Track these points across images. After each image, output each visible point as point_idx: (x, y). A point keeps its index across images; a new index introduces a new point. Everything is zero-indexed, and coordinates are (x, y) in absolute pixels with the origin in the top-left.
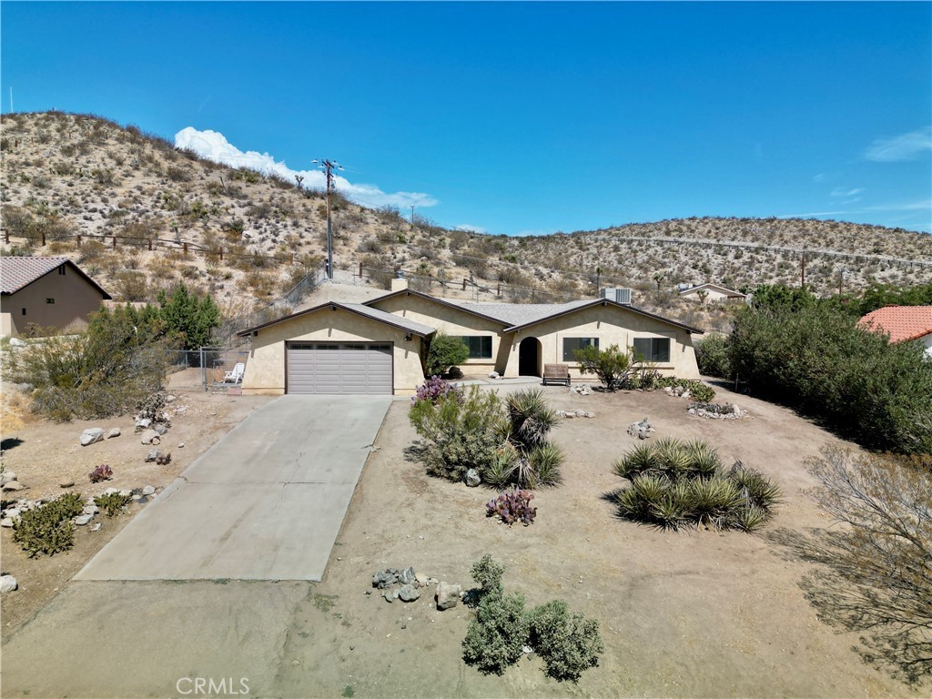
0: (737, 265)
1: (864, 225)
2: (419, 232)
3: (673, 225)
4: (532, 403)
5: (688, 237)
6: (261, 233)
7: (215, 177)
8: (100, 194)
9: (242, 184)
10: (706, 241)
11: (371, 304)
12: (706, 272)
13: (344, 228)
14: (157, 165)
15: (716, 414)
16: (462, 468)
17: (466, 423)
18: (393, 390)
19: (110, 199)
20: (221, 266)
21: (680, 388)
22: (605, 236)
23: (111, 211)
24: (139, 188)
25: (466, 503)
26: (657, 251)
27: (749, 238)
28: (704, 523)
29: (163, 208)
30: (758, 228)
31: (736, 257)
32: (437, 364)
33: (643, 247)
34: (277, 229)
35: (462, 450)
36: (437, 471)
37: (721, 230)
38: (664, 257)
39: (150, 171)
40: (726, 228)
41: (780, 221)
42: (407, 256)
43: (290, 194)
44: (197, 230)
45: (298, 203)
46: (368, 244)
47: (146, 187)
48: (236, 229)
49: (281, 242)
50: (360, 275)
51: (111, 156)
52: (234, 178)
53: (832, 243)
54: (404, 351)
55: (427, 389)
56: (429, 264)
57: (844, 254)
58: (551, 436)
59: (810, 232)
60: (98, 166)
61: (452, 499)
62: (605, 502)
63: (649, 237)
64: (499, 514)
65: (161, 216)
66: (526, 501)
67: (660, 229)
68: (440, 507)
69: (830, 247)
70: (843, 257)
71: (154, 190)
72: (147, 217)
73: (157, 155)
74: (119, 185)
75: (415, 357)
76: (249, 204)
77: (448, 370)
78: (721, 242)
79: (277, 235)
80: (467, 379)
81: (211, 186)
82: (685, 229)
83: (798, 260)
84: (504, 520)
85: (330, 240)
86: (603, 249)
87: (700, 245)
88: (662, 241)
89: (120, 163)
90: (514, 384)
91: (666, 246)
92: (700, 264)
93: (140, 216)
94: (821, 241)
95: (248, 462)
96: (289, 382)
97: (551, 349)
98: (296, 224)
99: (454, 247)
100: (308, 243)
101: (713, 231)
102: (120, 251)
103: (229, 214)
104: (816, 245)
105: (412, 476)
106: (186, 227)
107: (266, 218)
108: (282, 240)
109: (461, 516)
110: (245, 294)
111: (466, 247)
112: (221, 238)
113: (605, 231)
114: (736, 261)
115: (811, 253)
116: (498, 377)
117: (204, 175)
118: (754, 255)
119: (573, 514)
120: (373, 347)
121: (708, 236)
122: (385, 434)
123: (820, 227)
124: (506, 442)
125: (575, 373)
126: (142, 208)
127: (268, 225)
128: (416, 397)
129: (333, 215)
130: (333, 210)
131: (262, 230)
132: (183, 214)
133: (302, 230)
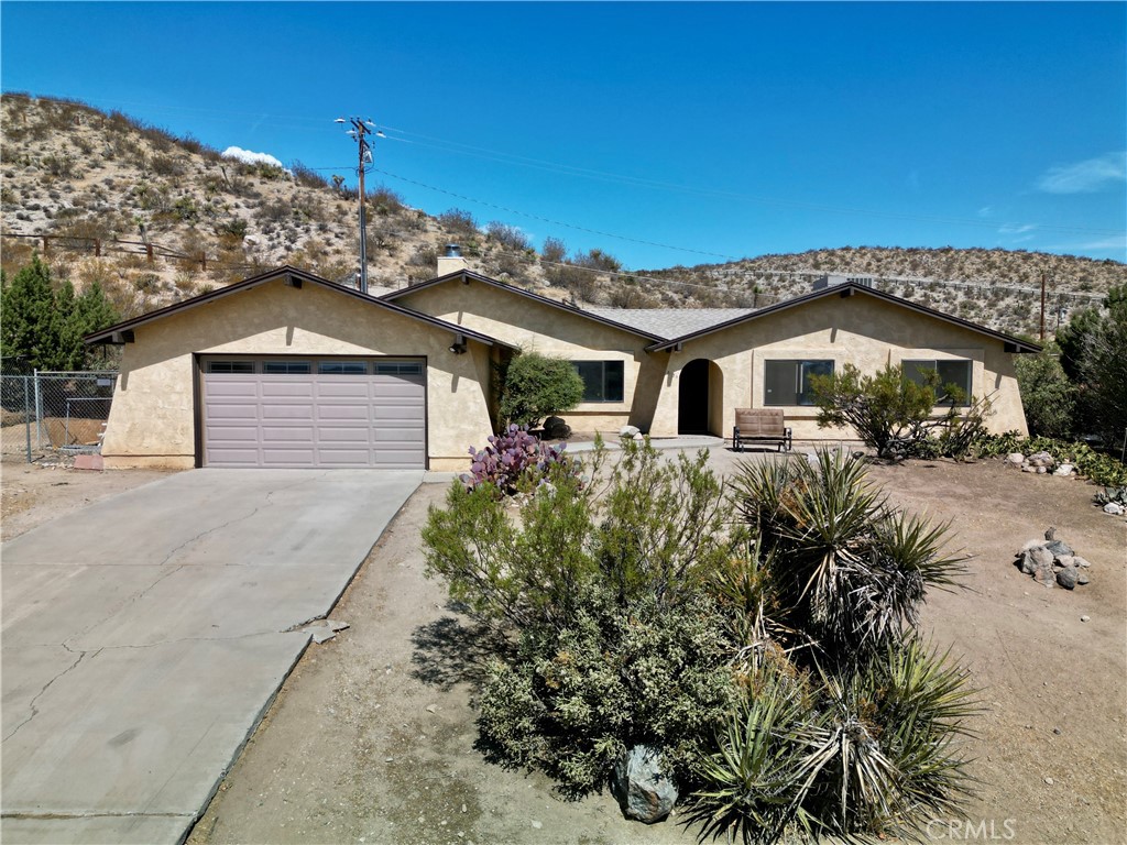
1: (1065, 256)
2: (499, 244)
3: (822, 257)
5: (843, 271)
6: (271, 239)
7: (216, 171)
8: (49, 188)
9: (255, 181)
10: (866, 275)
13: (392, 235)
14: (140, 154)
18: (428, 459)
19: (62, 194)
20: (202, 279)
22: (736, 269)
23: (60, 209)
24: (109, 182)
26: (803, 288)
27: (920, 272)
29: (135, 206)
30: (930, 260)
32: (521, 411)
33: (787, 283)
34: (295, 234)
37: (884, 262)
39: (129, 162)
40: (889, 260)
41: (958, 252)
43: (322, 194)
44: (178, 234)
45: (330, 203)
46: (424, 256)
47: (117, 181)
48: (236, 231)
49: (298, 249)
51: (76, 142)
52: (245, 172)
53: (1027, 277)
54: (450, 376)
55: (495, 458)
59: (998, 264)
60: (55, 154)
63: (793, 270)
65: (130, 215)
67: (806, 262)
69: (1025, 283)
71: (128, 184)
72: (111, 218)
73: (143, 145)
74: (80, 178)
75: (472, 393)
76: (261, 204)
77: (542, 421)
78: (884, 277)
79: (293, 242)
80: (577, 440)
81: (209, 179)
82: (837, 261)
83: (986, 298)
86: (735, 286)
88: (810, 276)
89: (87, 151)
93: (100, 216)
94: (1012, 275)
96: (207, 442)
97: (741, 380)
98: (323, 229)
99: (547, 261)
100: (338, 252)
101: (874, 263)
102: (52, 256)
103: (230, 216)
104: (1007, 280)
106: (161, 230)
107: (282, 220)
108: (301, 247)
112: (213, 245)
113: (737, 264)
115: (1001, 289)
116: (638, 435)
117: (203, 168)
118: (929, 293)
120: (384, 367)
121: (867, 270)
123: (1010, 259)
126: (107, 205)
127: (282, 232)
128: (471, 474)
129: (377, 220)
130: (379, 213)
131: (274, 235)
132: (162, 212)
133: (331, 236)
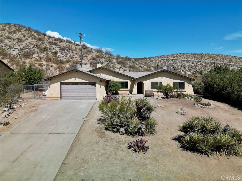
0: (193, 66)
1: (226, 55)
2: (107, 55)
3: (175, 55)
4: (145, 102)
5: (179, 58)
6: (63, 55)
7: (50, 40)
8: (18, 44)
9: (58, 42)
10: (184, 59)
11: (90, 71)
12: (184, 68)
13: (86, 54)
14: (35, 37)
15: (205, 106)
16: (118, 127)
17: (120, 110)
18: (96, 98)
19: (21, 45)
20: (50, 63)
21: (191, 98)
23: (21, 49)
24: (29, 43)
25: (119, 142)
26: (171, 62)
27: (196, 59)
28: (219, 152)
29: (35, 48)
30: (198, 56)
31: (192, 64)
32: (111, 90)
33: (168, 61)
34: (67, 54)
35: (118, 120)
36: (109, 128)
37: (188, 56)
38: (173, 64)
39: (33, 38)
40: (189, 56)
41: (204, 54)
42: (104, 61)
43: (72, 45)
44: (44, 54)
45: (74, 47)
46: (93, 58)
47: (31, 42)
48: (56, 53)
49: (68, 57)
50: (90, 66)
51: (22, 34)
52: (56, 40)
54: (100, 85)
55: (107, 98)
56: (110, 63)
57: (221, 63)
58: (153, 115)
59: (212, 57)
60: (18, 37)
61: (114, 140)
62: (174, 141)
63: (169, 58)
64: (133, 148)
65: (34, 50)
66: (144, 143)
67: (172, 56)
68: (109, 144)
69: (217, 61)
70: (221, 64)
71: (33, 43)
72: (31, 50)
73: (35, 34)
74: (24, 42)
75: (103, 88)
76: (60, 47)
77: (114, 92)
78: (188, 60)
79: (67, 55)
80: (120, 95)
81: (49, 42)
82: (178, 56)
83: (209, 64)
84: (135, 150)
85: (82, 57)
86: (157, 62)
87: (183, 61)
88: (173, 59)
89: (24, 36)
90: (135, 97)
91: (174, 61)
92: (183, 65)
93: (29, 50)
94: (215, 59)
95: (38, 125)
96: (62, 96)
97: (147, 85)
98: (73, 52)
99: (117, 59)
100: (76, 57)
101: (186, 57)
102: (21, 59)
103: (54, 50)
105: (99, 130)
106: (41, 53)
107: (64, 51)
108: (69, 56)
109: (117, 149)
110: (56, 71)
111: (120, 59)
112: (51, 56)
113: (157, 57)
114: (192, 65)
115: (212, 62)
116: (130, 94)
117: (48, 40)
118: (197, 63)
119: (163, 147)
120: (90, 84)
121: (185, 58)
122: (91, 113)
123: (215, 56)
124: (135, 117)
125: (155, 93)
126: (30, 48)
127: (65, 53)
128: (103, 100)
129: (83, 50)
130: (83, 49)
131: (63, 54)
132: (41, 49)
133: (74, 54)
